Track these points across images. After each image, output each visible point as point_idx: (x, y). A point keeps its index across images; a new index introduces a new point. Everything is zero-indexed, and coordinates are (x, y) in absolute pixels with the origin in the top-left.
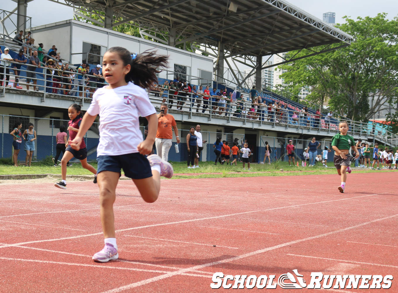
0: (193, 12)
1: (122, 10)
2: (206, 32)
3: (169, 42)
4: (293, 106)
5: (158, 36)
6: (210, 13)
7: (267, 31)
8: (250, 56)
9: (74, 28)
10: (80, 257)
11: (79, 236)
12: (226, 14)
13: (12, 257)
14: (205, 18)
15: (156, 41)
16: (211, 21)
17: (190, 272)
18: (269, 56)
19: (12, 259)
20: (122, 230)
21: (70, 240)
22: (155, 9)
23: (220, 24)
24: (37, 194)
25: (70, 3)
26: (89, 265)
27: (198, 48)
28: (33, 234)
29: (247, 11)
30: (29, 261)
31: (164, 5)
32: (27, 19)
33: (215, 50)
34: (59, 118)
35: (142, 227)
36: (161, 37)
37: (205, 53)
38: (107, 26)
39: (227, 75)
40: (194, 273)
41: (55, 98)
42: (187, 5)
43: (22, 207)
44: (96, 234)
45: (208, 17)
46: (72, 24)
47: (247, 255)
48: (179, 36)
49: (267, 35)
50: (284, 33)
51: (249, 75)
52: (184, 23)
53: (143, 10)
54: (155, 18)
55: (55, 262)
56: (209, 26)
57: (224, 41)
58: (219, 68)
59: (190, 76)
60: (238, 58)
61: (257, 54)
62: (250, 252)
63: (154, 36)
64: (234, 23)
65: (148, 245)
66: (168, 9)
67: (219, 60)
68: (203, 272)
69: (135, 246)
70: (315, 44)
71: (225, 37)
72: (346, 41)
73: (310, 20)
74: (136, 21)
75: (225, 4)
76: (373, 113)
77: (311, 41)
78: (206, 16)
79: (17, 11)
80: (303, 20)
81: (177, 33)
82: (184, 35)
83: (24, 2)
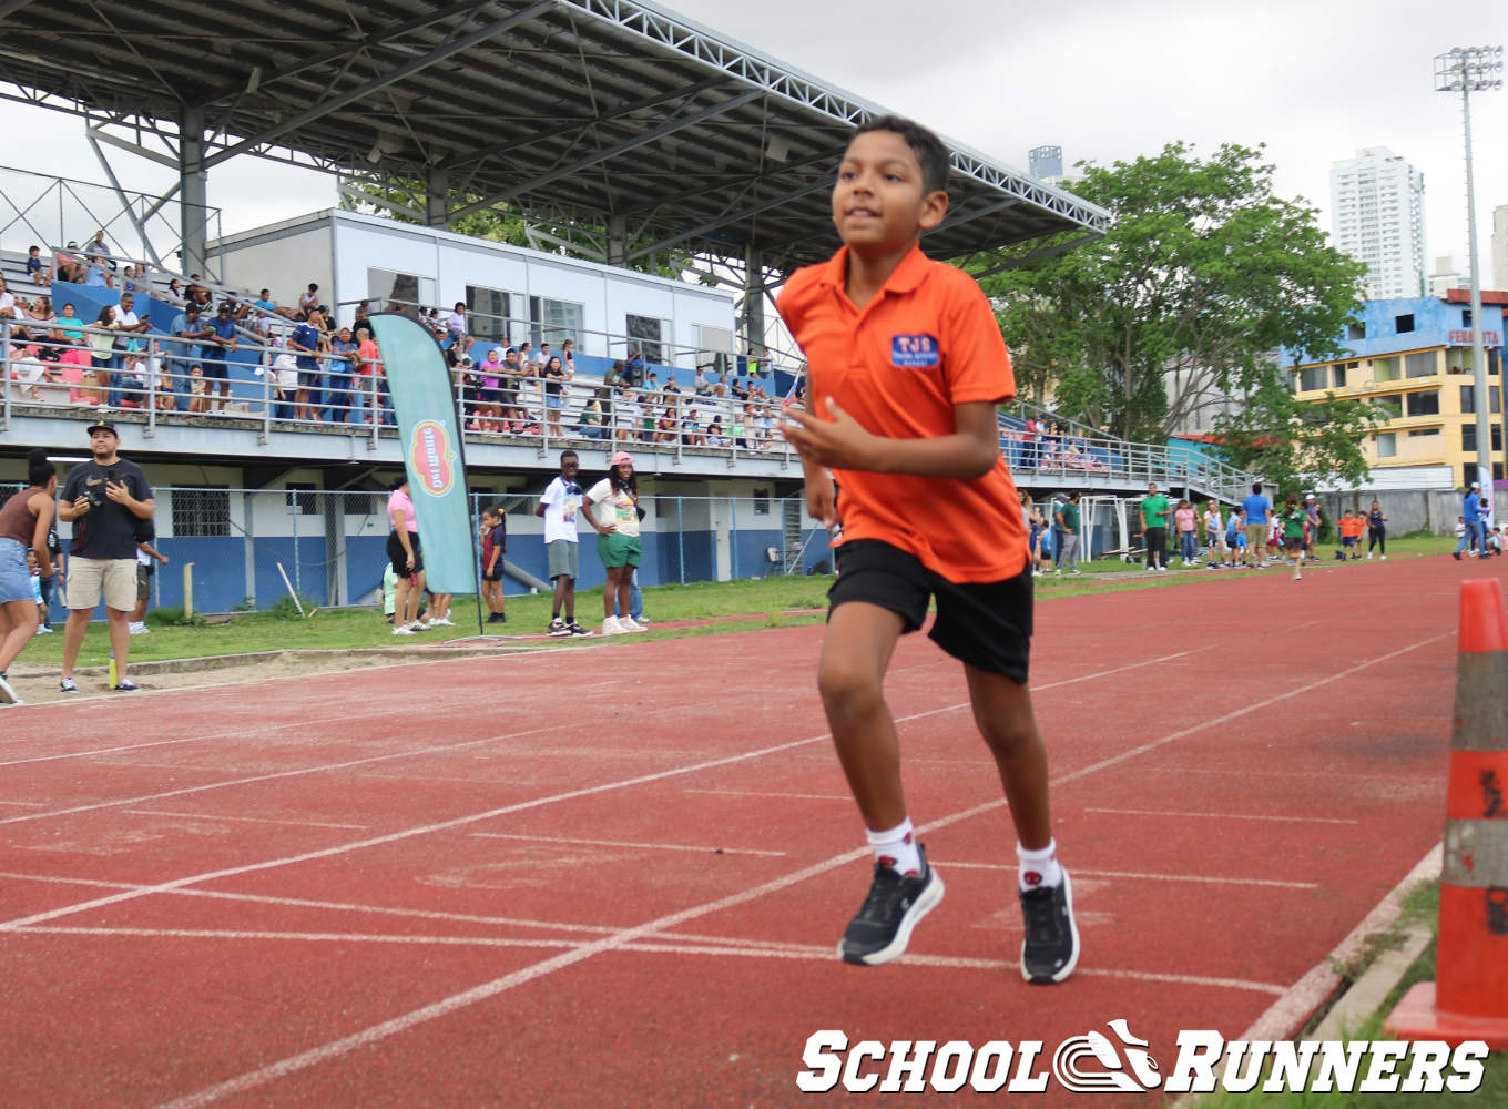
0: (667, 167)
1: (474, 173)
2: (709, 222)
3: (609, 253)
5: (577, 239)
6: (715, 168)
9: (342, 232)
10: (342, 911)
11: (347, 847)
12: (760, 168)
13: (154, 927)
14: (704, 184)
15: (572, 254)
16: (721, 191)
17: (641, 940)
19: (151, 932)
20: (469, 819)
21: (321, 860)
22: (561, 165)
23: (748, 198)
24: (246, 720)
25: (326, 164)
26: (365, 938)
27: (691, 268)
28: (221, 850)
29: (816, 157)
30: (201, 934)
31: (589, 155)
32: (209, 213)
33: (737, 268)
34: (311, 487)
35: (526, 805)
36: (588, 243)
37: (709, 280)
38: (434, 221)
40: (654, 941)
42: (652, 150)
43: (200, 763)
44: (395, 837)
45: (713, 181)
46: (336, 221)
47: (806, 873)
48: (636, 236)
52: (648, 199)
54: (567, 193)
55: (271, 935)
56: (715, 203)
57: (760, 242)
58: (751, 318)
59: (671, 345)
62: (813, 862)
63: (566, 239)
64: (782, 193)
65: (538, 862)
66: (599, 165)
67: (749, 295)
68: (677, 937)
69: (501, 866)
70: (1010, 238)
71: (762, 231)
72: (1091, 223)
73: (992, 174)
74: (513, 203)
75: (755, 142)
76: (1179, 417)
77: (999, 231)
78: (705, 179)
79: (179, 193)
80: (971, 174)
81: (629, 228)
82: (649, 231)
83: (197, 168)
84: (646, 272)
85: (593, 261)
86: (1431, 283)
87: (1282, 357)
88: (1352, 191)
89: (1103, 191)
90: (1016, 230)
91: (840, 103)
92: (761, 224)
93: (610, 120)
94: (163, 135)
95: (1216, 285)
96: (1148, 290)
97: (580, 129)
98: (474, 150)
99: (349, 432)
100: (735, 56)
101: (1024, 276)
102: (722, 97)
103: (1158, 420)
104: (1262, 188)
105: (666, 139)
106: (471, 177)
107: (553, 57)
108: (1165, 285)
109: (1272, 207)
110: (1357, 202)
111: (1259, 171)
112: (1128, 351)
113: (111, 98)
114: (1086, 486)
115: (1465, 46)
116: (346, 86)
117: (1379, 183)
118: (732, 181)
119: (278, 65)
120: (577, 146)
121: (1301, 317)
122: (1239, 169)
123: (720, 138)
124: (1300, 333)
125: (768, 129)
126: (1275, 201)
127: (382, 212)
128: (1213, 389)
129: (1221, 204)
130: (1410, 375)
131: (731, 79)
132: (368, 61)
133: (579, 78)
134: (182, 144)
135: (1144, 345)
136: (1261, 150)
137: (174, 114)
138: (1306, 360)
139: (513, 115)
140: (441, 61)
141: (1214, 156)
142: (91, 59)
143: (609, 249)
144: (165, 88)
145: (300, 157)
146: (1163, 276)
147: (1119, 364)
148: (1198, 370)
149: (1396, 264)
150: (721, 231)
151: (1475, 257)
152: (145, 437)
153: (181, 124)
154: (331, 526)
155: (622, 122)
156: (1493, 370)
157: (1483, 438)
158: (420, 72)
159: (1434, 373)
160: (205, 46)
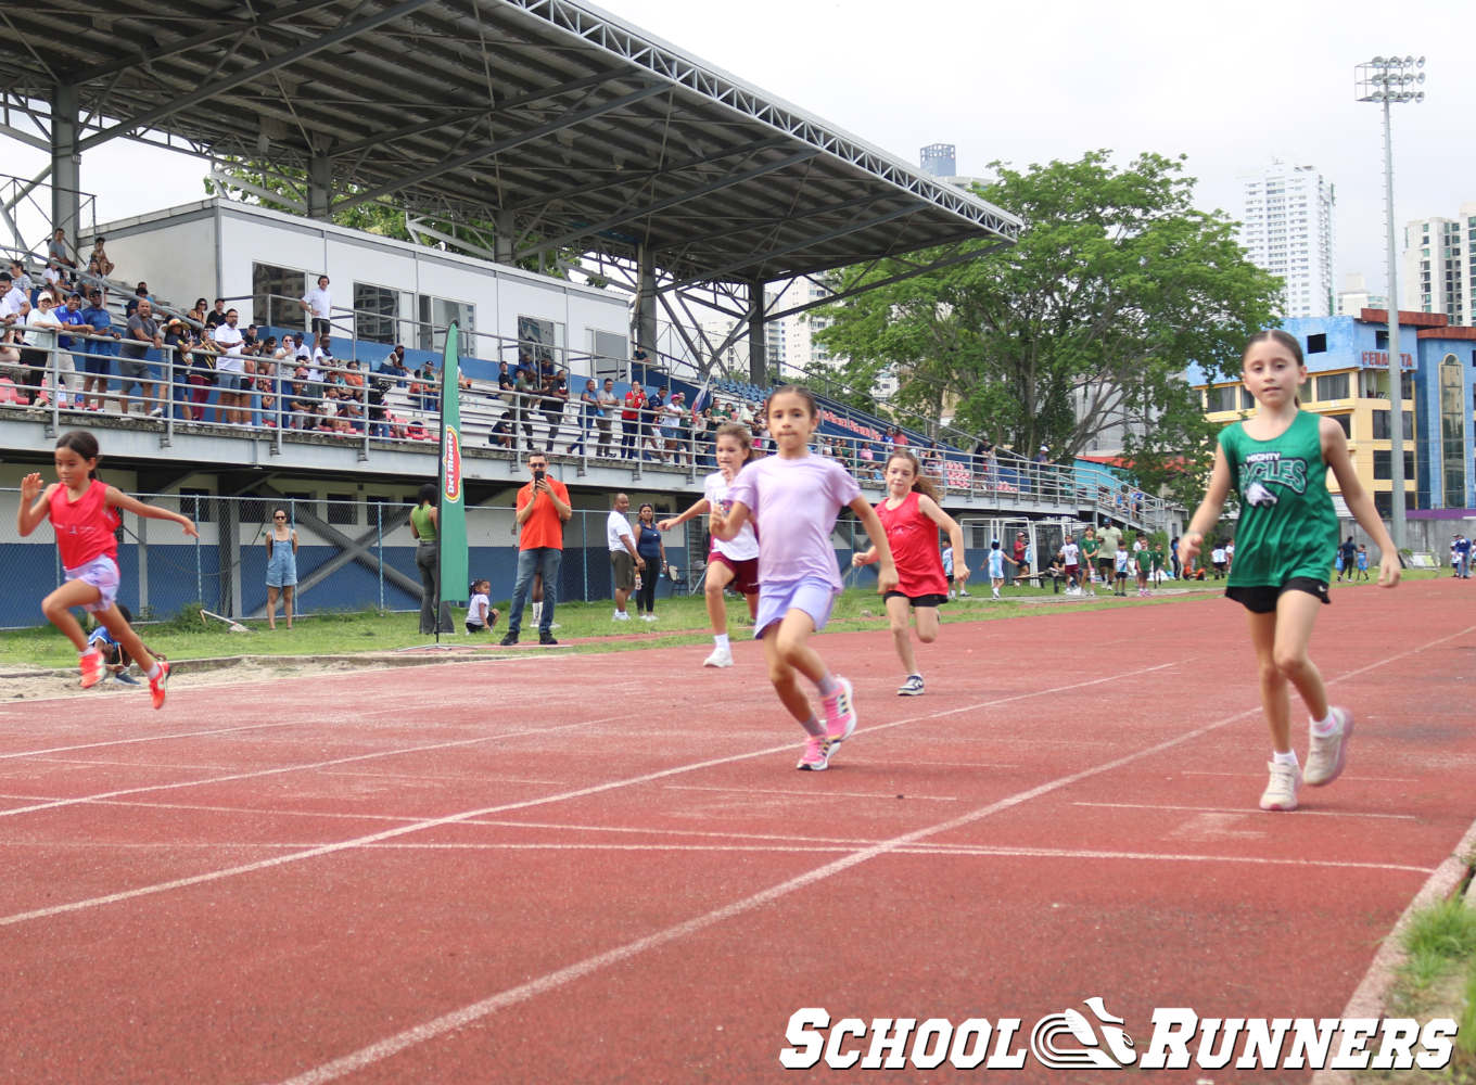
0: (561, 161)
1: (359, 162)
2: (603, 220)
3: (496, 251)
4: (861, 424)
5: (460, 236)
6: (613, 163)
7: (779, 212)
8: (729, 285)
9: (227, 222)
12: (660, 165)
14: (598, 179)
15: (451, 248)
16: (618, 187)
18: (784, 283)
22: (454, 157)
23: (644, 196)
25: (204, 150)
27: (578, 267)
29: (720, 155)
31: (479, 147)
32: (83, 199)
33: (629, 269)
34: (206, 492)
36: (473, 239)
37: (598, 281)
38: (315, 212)
39: (667, 341)
41: (200, 433)
42: (549, 143)
45: (609, 177)
46: (221, 211)
48: (525, 233)
49: (778, 222)
50: (827, 214)
51: (730, 341)
52: (539, 194)
53: (419, 161)
54: (451, 184)
56: (609, 200)
57: (654, 244)
58: (643, 322)
59: (564, 351)
60: (694, 292)
61: (748, 276)
63: (449, 233)
64: (682, 192)
66: (492, 158)
67: (641, 298)
70: (914, 244)
71: (657, 231)
72: (1002, 231)
73: (902, 176)
74: (398, 195)
75: (657, 138)
76: (1087, 436)
77: (906, 236)
78: (600, 174)
79: (50, 176)
80: (881, 177)
81: (519, 226)
82: (538, 228)
83: (70, 151)
84: (536, 271)
85: (482, 258)
86: (1340, 300)
87: (1194, 374)
88: (1260, 201)
89: (1016, 196)
90: (924, 236)
91: (749, 98)
92: (655, 223)
93: (507, 110)
94: (34, 114)
95: (1131, 296)
96: (1056, 303)
97: (474, 119)
98: (361, 138)
99: (252, 436)
100: (644, 47)
101: (928, 283)
102: (627, 90)
103: (1064, 441)
104: (1181, 201)
105: (566, 133)
106: (357, 167)
107: (452, 43)
108: (1075, 296)
109: (1190, 219)
110: (1265, 213)
111: (1178, 183)
112: (1033, 369)
114: (994, 507)
115: (1387, 56)
116: (234, 68)
117: (1287, 194)
118: (628, 177)
119: (161, 44)
120: (471, 137)
121: (1215, 334)
122: (1157, 180)
123: (620, 132)
124: (1214, 352)
125: (671, 124)
126: (1194, 214)
127: (249, 199)
128: (1120, 408)
129: (1138, 213)
130: (1322, 397)
131: (639, 70)
132: (256, 41)
133: (478, 65)
134: (54, 124)
135: (1052, 360)
136: (1181, 161)
137: (46, 92)
138: (1220, 378)
139: (403, 101)
140: (337, 46)
141: (1131, 165)
143: (495, 248)
144: (38, 63)
145: (177, 141)
146: (1073, 287)
147: (1025, 380)
148: (1106, 387)
149: (1305, 280)
150: (614, 229)
151: (1392, 275)
152: (47, 438)
153: (53, 103)
154: (225, 534)
155: (521, 113)
156: (1406, 394)
157: (1398, 466)
158: (313, 56)
159: (1346, 395)
160: (86, 21)
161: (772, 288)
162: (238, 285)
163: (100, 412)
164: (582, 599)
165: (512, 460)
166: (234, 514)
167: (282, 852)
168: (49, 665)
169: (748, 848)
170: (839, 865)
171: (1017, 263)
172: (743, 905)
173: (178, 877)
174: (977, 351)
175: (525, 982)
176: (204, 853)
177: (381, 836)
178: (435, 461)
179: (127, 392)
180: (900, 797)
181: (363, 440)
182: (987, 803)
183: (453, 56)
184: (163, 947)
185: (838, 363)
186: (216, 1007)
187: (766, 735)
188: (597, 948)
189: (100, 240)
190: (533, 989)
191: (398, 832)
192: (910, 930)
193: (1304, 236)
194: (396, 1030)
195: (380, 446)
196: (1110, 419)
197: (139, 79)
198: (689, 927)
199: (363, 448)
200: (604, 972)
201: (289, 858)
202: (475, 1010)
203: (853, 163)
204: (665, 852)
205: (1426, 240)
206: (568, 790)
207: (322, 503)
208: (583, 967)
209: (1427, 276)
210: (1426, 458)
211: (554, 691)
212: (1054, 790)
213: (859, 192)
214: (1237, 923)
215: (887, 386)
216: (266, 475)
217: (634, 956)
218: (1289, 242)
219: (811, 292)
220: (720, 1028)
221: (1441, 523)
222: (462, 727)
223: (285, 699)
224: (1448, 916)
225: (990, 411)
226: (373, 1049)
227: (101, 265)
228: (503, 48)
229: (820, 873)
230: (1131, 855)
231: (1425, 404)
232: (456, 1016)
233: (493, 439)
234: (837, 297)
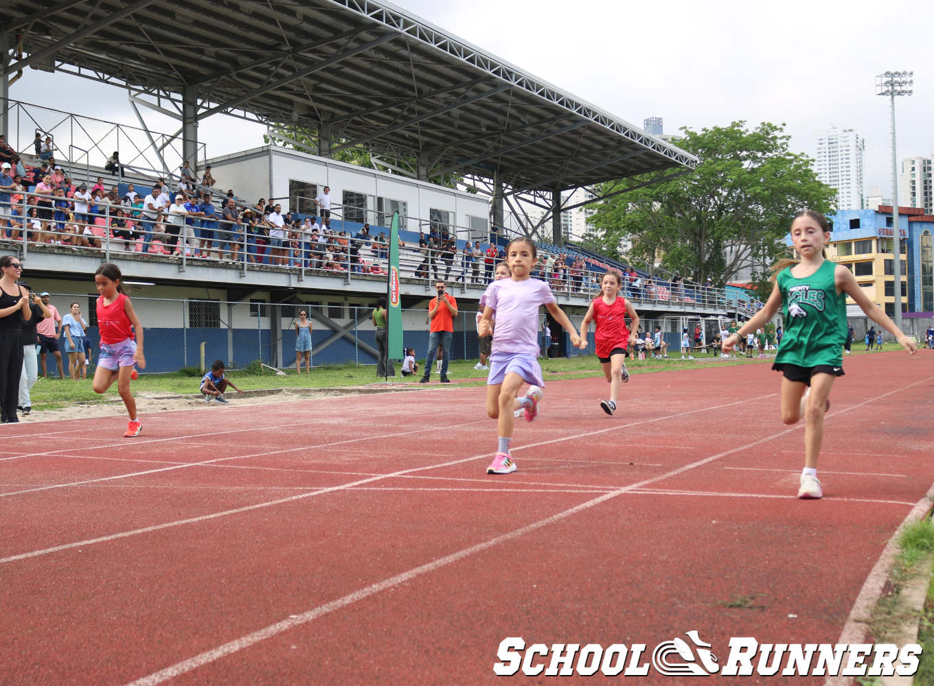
0: (453, 126)
1: (346, 127)
2: (475, 157)
4: (612, 266)
5: (399, 165)
6: (480, 127)
7: (569, 153)
8: (542, 192)
9: (275, 158)
12: (507, 128)
14: (472, 135)
15: (394, 172)
16: (483, 140)
18: (571, 191)
22: (396, 124)
23: (497, 145)
25: (264, 120)
27: (462, 182)
29: (537, 123)
31: (411, 118)
32: (199, 146)
33: (489, 183)
36: (406, 167)
37: (473, 190)
38: (323, 153)
39: (509, 222)
41: (261, 270)
42: (446, 116)
45: (479, 134)
46: (272, 152)
48: (434, 164)
49: (568, 159)
50: (595, 155)
51: (542, 222)
52: (441, 143)
53: (377, 126)
54: (395, 138)
56: (478, 147)
57: (502, 170)
58: (496, 212)
59: (454, 227)
60: (524, 196)
61: (552, 187)
63: (393, 164)
64: (517, 143)
66: (416, 124)
67: (495, 199)
70: (641, 171)
71: (507, 164)
72: (687, 163)
73: (634, 134)
74: (366, 144)
75: (504, 114)
76: (731, 273)
77: (635, 167)
78: (474, 133)
79: (182, 134)
80: (623, 135)
81: (430, 160)
82: (441, 162)
83: (192, 120)
84: (439, 184)
85: (411, 177)
86: (867, 201)
88: (825, 148)
89: (695, 145)
90: (646, 166)
91: (553, 93)
92: (503, 159)
93: (424, 99)
94: (173, 101)
95: (756, 198)
96: (716, 202)
97: (407, 103)
98: (347, 114)
99: (289, 271)
100: (496, 66)
101: (648, 191)
102: (488, 88)
103: (720, 275)
104: (783, 148)
105: (455, 111)
106: (345, 129)
107: (395, 63)
108: (726, 198)
109: (788, 158)
110: (827, 154)
111: (781, 138)
112: (703, 237)
113: (144, 79)
114: (682, 310)
115: (893, 71)
116: (279, 76)
117: (840, 144)
118: (488, 135)
119: (241, 63)
120: (405, 113)
122: (770, 137)
123: (484, 110)
125: (512, 107)
126: (790, 155)
127: (288, 146)
128: (750, 258)
129: (759, 154)
130: (857, 252)
131: (495, 78)
132: (289, 61)
133: (409, 75)
134: (184, 106)
135: (713, 232)
136: (783, 127)
137: (180, 89)
139: (369, 94)
140: (334, 65)
141: (756, 129)
142: (136, 57)
143: (418, 172)
144: (175, 74)
145: (249, 115)
146: (725, 194)
147: (699, 243)
148: (743, 247)
149: (848, 190)
150: (480, 163)
151: (895, 188)
152: (180, 272)
153: (184, 95)
154: (274, 323)
155: (431, 100)
156: (902, 251)
157: (898, 289)
158: (323, 70)
159: (870, 252)
160: (201, 51)
161: (565, 194)
162: (281, 191)
163: (208, 258)
164: (463, 358)
165: (427, 284)
166: (279, 314)
167: (303, 492)
168: (180, 393)
169: (550, 491)
170: (599, 500)
171: (695, 181)
172: (547, 521)
173: (248, 505)
174: (673, 228)
175: (432, 561)
176: (262, 492)
177: (356, 483)
178: (385, 285)
179: (222, 248)
180: (631, 464)
181: (347, 274)
182: (677, 468)
183: (396, 70)
184: (239, 542)
185: (600, 234)
186: (268, 573)
187: (560, 431)
188: (470, 543)
189: (208, 168)
190: (436, 565)
191: (365, 481)
192: (636, 534)
193: (848, 167)
194: (363, 586)
195: (356, 277)
196: (744, 263)
197: (229, 82)
198: (519, 532)
199: (347, 278)
200: (473, 556)
201: (307, 495)
202: (405, 576)
203: (608, 127)
204: (507, 492)
205: (913, 169)
206: (455, 459)
207: (325, 307)
208: (462, 554)
209: (914, 188)
210: (913, 285)
211: (448, 407)
212: (713, 461)
213: (612, 143)
214: (810, 531)
215: (626, 245)
216: (296, 292)
217: (489, 548)
218: (840, 170)
219: (586, 196)
220: (535, 586)
221: (920, 320)
222: (400, 426)
223: (306, 411)
224: (923, 528)
225: (680, 259)
226: (351, 596)
227: (209, 180)
228: (421, 66)
229: (589, 504)
230: (754, 495)
231: (913, 256)
232: (395, 579)
233: (417, 274)
234: (599, 199)
